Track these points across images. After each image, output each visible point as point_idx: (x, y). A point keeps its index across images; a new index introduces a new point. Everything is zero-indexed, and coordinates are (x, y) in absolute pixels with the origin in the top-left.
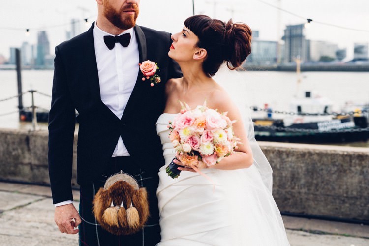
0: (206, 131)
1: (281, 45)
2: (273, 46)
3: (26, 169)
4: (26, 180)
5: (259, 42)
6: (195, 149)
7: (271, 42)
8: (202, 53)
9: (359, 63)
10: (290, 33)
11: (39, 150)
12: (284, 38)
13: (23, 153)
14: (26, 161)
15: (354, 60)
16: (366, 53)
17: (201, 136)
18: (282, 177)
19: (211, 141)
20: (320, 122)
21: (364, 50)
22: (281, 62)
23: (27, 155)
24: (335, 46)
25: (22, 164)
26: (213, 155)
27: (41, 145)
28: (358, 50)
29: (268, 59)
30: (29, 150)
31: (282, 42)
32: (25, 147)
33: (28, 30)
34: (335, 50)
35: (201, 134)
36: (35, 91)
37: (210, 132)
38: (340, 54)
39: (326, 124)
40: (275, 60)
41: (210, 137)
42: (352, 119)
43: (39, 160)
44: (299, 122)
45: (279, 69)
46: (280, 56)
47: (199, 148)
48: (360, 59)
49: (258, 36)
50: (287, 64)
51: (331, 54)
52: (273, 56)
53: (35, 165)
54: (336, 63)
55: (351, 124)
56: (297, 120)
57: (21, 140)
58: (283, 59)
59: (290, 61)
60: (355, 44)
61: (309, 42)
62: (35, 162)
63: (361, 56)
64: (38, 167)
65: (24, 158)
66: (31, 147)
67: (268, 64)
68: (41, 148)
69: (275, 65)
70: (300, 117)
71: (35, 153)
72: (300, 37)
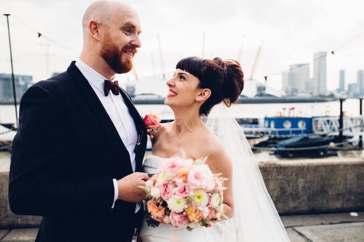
0: (184, 184)
6: (164, 198)
8: (206, 94)
17: (176, 186)
19: (186, 198)
26: (182, 215)
35: (177, 184)
37: (189, 188)
41: (186, 193)
47: (168, 199)
49: (31, 80)
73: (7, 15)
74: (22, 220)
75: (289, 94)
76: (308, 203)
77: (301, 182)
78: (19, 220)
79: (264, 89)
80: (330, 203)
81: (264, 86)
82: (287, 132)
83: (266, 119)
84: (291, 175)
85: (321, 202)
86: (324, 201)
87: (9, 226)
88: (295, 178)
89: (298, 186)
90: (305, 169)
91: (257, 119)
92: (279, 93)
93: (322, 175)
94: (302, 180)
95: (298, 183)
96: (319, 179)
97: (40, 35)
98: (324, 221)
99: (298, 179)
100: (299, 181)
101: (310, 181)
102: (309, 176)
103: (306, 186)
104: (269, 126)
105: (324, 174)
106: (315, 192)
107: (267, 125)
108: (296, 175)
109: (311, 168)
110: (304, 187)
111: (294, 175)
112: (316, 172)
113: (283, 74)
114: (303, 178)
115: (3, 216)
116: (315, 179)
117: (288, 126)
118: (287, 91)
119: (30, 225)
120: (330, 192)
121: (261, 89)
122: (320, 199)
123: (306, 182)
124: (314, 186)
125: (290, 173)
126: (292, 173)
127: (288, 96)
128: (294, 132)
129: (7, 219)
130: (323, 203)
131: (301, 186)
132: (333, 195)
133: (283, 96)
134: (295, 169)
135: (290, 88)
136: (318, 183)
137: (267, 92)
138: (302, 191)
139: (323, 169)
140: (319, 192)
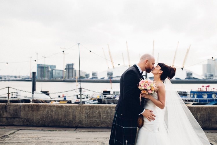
1: (65, 72)
2: (61, 72)
3: (4, 120)
4: (4, 124)
5: (56, 70)
7: (61, 70)
9: (94, 79)
10: (68, 67)
11: (11, 111)
12: (66, 69)
13: (3, 113)
14: (5, 116)
15: (92, 78)
16: (97, 75)
18: (111, 115)
20: (85, 101)
21: (96, 74)
22: (65, 79)
23: (5, 114)
24: (85, 72)
25: (2, 117)
27: (13, 109)
28: (93, 74)
29: (59, 77)
30: (6, 111)
31: (65, 70)
32: (5, 110)
33: (7, 63)
34: (85, 74)
36: (10, 87)
38: (87, 76)
39: (88, 102)
40: (62, 77)
42: (97, 100)
43: (11, 115)
44: (77, 101)
45: (64, 81)
46: (64, 76)
48: (94, 78)
49: (55, 68)
50: (67, 79)
51: (84, 76)
52: (62, 76)
53: (9, 118)
54: (86, 79)
55: (97, 102)
56: (77, 100)
57: (2, 107)
58: (65, 77)
59: (68, 78)
60: (92, 72)
61: (75, 70)
62: (9, 116)
63: (95, 77)
64: (10, 118)
65: (4, 115)
66: (8, 110)
67: (59, 79)
68: (12, 110)
69: (62, 80)
70: (78, 99)
71: (10, 113)
72: (73, 68)
73: (79, 44)
74: (81, 125)
75: (208, 77)
76: (202, 124)
77: (199, 115)
78: (80, 124)
79: (191, 74)
80: (213, 125)
81: (191, 72)
82: (205, 101)
83: (191, 92)
84: (194, 111)
85: (208, 124)
86: (210, 124)
87: (76, 126)
88: (196, 112)
89: (197, 116)
90: (201, 109)
91: (186, 92)
92: (201, 77)
93: (209, 112)
94: (199, 114)
95: (197, 115)
96: (207, 114)
97: (90, 51)
98: (208, 132)
99: (197, 113)
100: (198, 114)
101: (203, 115)
102: (202, 112)
103: (201, 116)
104: (194, 97)
105: (209, 111)
106: (205, 120)
107: (192, 96)
108: (196, 111)
109: (203, 108)
110: (200, 117)
111: (195, 111)
112: (206, 110)
113: (203, 65)
114: (200, 113)
115: (74, 123)
116: (205, 114)
117: (205, 97)
118: (206, 76)
119: (84, 127)
120: (213, 120)
121: (189, 75)
122: (208, 123)
123: (201, 115)
124: (205, 117)
125: (193, 111)
126: (194, 110)
127: (206, 79)
128: (209, 101)
129: (75, 124)
130: (209, 125)
131: (198, 116)
132: (214, 121)
133: (204, 79)
134: (196, 108)
135: (208, 74)
136: (207, 115)
137: (193, 76)
138: (199, 118)
139: (209, 109)
140: (207, 120)
